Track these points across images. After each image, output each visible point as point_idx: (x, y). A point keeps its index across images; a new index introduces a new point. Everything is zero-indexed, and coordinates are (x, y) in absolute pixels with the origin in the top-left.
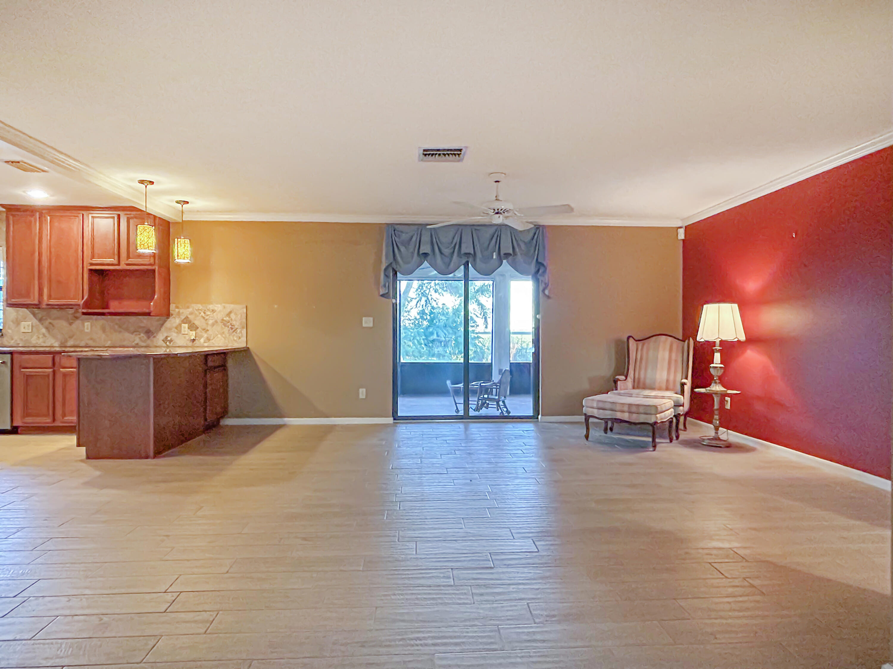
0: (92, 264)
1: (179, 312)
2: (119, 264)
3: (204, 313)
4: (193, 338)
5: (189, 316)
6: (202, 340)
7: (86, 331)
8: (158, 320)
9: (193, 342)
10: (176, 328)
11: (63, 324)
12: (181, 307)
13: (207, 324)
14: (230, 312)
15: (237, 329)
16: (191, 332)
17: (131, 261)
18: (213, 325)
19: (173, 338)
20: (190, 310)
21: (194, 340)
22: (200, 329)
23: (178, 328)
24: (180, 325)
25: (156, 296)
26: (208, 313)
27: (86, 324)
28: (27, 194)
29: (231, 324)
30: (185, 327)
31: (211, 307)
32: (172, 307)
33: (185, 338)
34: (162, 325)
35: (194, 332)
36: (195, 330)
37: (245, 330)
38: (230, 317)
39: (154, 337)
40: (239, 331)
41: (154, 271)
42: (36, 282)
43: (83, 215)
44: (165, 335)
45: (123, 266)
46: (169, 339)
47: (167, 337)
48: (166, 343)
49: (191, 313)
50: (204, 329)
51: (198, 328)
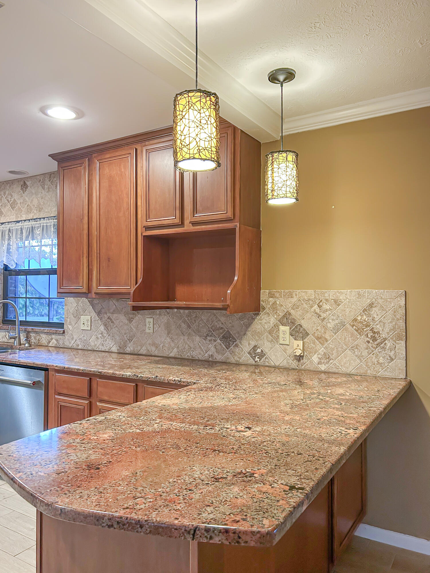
0: (147, 228)
1: (275, 303)
2: (182, 224)
3: (320, 306)
4: (298, 352)
5: (292, 312)
6: (315, 359)
7: (147, 331)
8: (241, 319)
9: (299, 360)
10: (270, 332)
11: (121, 319)
12: (277, 295)
13: (325, 328)
14: (371, 305)
15: (385, 339)
16: (296, 343)
17: (199, 216)
18: (336, 330)
19: (266, 350)
20: (294, 300)
21: (299, 358)
22: (311, 337)
23: (273, 332)
24: (276, 326)
25: (236, 278)
26: (326, 307)
27: (148, 320)
28: (46, 115)
29: (372, 330)
30: (284, 332)
31: (331, 294)
32: (264, 294)
33: (285, 351)
34: (248, 326)
35: (301, 343)
36: (303, 338)
37: (403, 343)
38: (369, 315)
39: (237, 346)
40: (389, 344)
41: (233, 231)
42: (85, 260)
43: (136, 150)
44: (253, 343)
45: (188, 228)
46: (259, 350)
47: (255, 347)
48: (254, 358)
49: (295, 307)
50: (318, 338)
51: (308, 334)
